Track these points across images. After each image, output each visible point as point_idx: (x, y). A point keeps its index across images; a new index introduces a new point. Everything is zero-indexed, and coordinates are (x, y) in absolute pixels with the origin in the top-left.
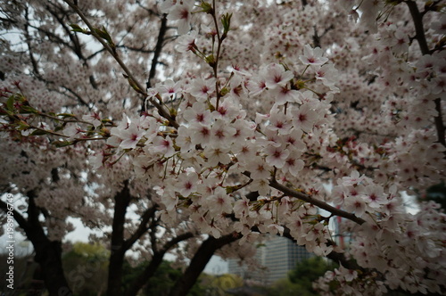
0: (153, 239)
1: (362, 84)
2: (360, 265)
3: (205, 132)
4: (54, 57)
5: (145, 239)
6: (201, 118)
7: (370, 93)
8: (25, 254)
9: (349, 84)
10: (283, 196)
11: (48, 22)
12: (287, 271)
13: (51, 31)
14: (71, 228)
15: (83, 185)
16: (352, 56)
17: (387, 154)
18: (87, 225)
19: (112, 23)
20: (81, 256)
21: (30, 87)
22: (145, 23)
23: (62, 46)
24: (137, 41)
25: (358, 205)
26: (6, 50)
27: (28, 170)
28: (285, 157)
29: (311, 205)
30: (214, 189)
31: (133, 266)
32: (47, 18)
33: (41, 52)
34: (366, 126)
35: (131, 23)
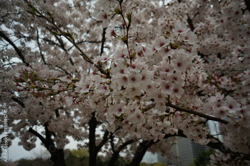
0: (112, 145)
1: (221, 43)
2: (232, 150)
3: (125, 79)
4: (51, 52)
5: (108, 145)
6: (122, 72)
7: (226, 47)
8: (47, 158)
9: (212, 43)
10: (176, 111)
11: (48, 35)
12: (193, 159)
13: (49, 39)
14: (68, 142)
15: (72, 118)
16: (211, 27)
17: (240, 81)
18: (76, 139)
19: (79, 30)
20: (76, 157)
21: (40, 69)
22: (96, 27)
23: (55, 46)
24: (92, 37)
25: (222, 112)
26: (29, 52)
27: (43, 112)
28: (172, 88)
29: (195, 116)
30: (134, 110)
31: (103, 161)
32: (47, 33)
33: (45, 50)
34: (226, 67)
35: (88, 29)
